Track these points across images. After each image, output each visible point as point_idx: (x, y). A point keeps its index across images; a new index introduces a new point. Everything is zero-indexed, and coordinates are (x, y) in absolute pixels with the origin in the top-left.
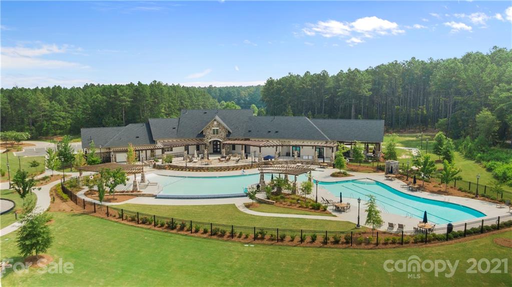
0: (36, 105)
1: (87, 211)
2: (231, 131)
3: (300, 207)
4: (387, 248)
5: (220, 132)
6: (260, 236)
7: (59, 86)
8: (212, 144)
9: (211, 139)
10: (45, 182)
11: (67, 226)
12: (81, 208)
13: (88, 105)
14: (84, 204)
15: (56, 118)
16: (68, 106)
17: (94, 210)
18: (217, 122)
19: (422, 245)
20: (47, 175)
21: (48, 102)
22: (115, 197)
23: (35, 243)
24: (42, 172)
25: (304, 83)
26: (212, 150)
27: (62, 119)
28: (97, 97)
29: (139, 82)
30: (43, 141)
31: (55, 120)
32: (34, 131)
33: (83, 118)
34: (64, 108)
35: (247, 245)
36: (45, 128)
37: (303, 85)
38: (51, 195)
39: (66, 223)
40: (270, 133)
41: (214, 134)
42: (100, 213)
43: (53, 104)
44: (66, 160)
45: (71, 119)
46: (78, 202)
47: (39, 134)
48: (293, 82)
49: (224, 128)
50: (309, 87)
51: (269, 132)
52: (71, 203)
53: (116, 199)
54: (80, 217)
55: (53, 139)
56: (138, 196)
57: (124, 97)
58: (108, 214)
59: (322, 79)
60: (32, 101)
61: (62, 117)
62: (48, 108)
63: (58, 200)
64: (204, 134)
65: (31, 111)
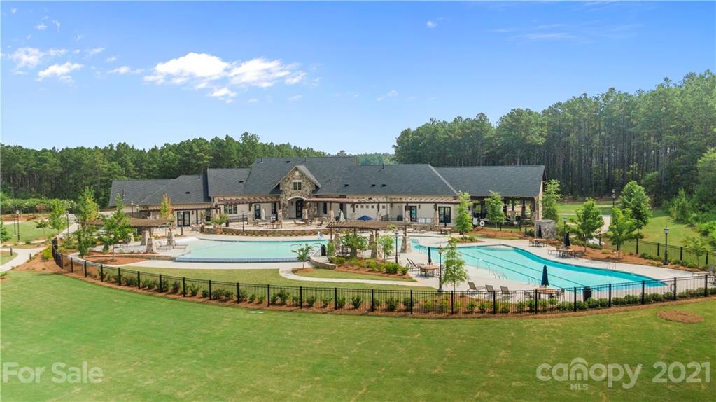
0: (92, 167)
1: (63, 271)
2: (320, 186)
3: (370, 271)
4: (466, 318)
5: (304, 187)
6: (279, 301)
7: (126, 144)
8: (295, 204)
9: (290, 196)
11: (20, 285)
17: (71, 270)
18: (300, 172)
19: (528, 315)
22: (115, 258)
25: (450, 132)
26: (295, 213)
28: (169, 155)
29: (227, 136)
34: (129, 172)
35: (254, 312)
37: (450, 134)
39: (23, 281)
40: (374, 188)
41: (295, 189)
42: (77, 273)
43: (113, 166)
48: (436, 130)
49: (309, 180)
50: (458, 137)
51: (374, 185)
53: (116, 261)
54: (49, 277)
56: (150, 259)
57: (202, 154)
59: (478, 126)
60: (86, 162)
62: (106, 170)
63: (37, 260)
64: (281, 189)
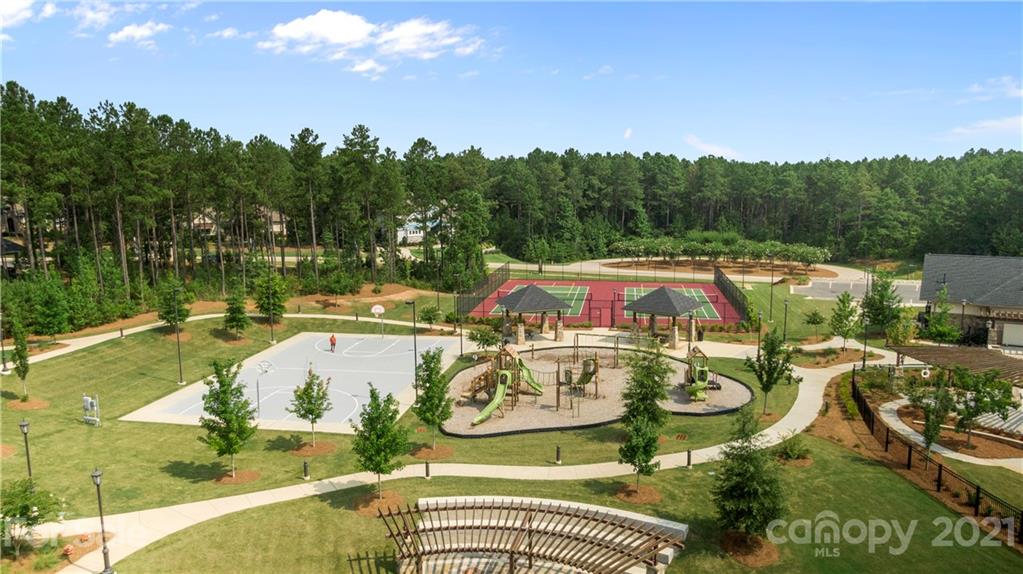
0: (852, 195)
1: (890, 457)
7: (905, 156)
10: (826, 360)
11: (834, 484)
12: (880, 447)
13: (961, 199)
14: (888, 438)
15: (887, 223)
16: (918, 200)
17: (906, 461)
20: (833, 347)
21: (877, 190)
22: (974, 441)
23: (743, 510)
24: (827, 338)
27: (900, 225)
30: (856, 267)
31: (886, 227)
32: (842, 246)
33: (945, 227)
34: (909, 202)
36: (862, 242)
38: (826, 395)
39: (835, 473)
42: (919, 474)
44: (880, 319)
45: (921, 226)
46: (875, 428)
47: (850, 255)
52: (861, 426)
53: (974, 447)
54: (870, 469)
55: (874, 266)
58: (939, 483)
60: (845, 187)
61: (901, 222)
62: (874, 201)
63: (835, 412)
65: (844, 206)
